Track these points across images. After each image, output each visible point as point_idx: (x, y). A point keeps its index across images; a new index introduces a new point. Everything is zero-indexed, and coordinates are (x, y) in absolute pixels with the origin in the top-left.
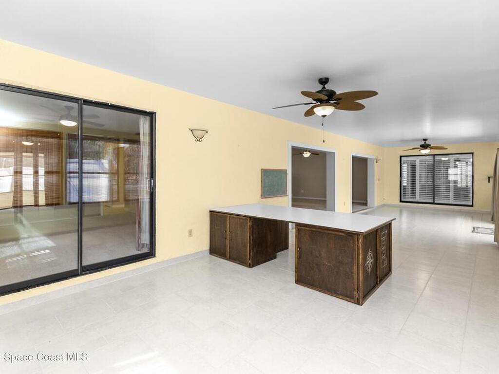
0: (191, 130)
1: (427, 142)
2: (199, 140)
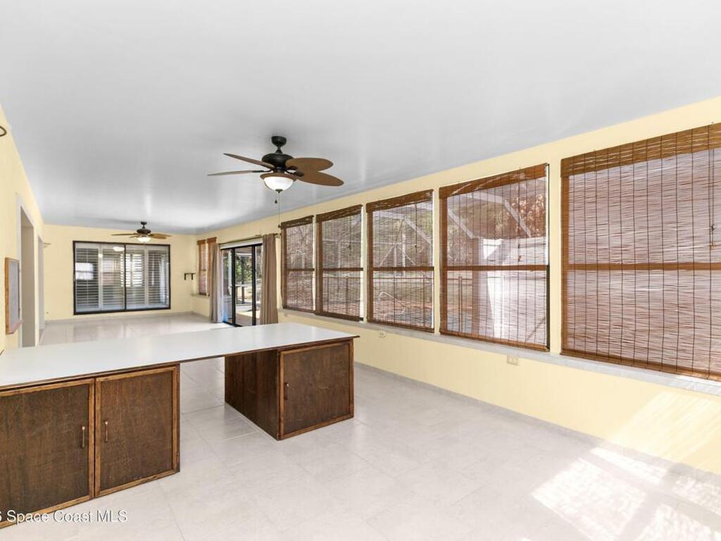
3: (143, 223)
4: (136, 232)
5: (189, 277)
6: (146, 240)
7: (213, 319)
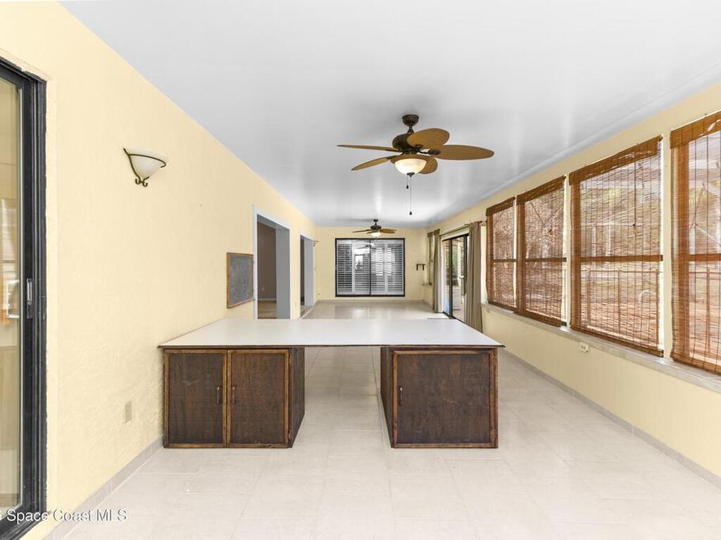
0: (129, 155)
1: (378, 224)
2: (143, 183)
3: (376, 221)
4: (370, 229)
5: (420, 268)
6: (377, 235)
7: (435, 309)
